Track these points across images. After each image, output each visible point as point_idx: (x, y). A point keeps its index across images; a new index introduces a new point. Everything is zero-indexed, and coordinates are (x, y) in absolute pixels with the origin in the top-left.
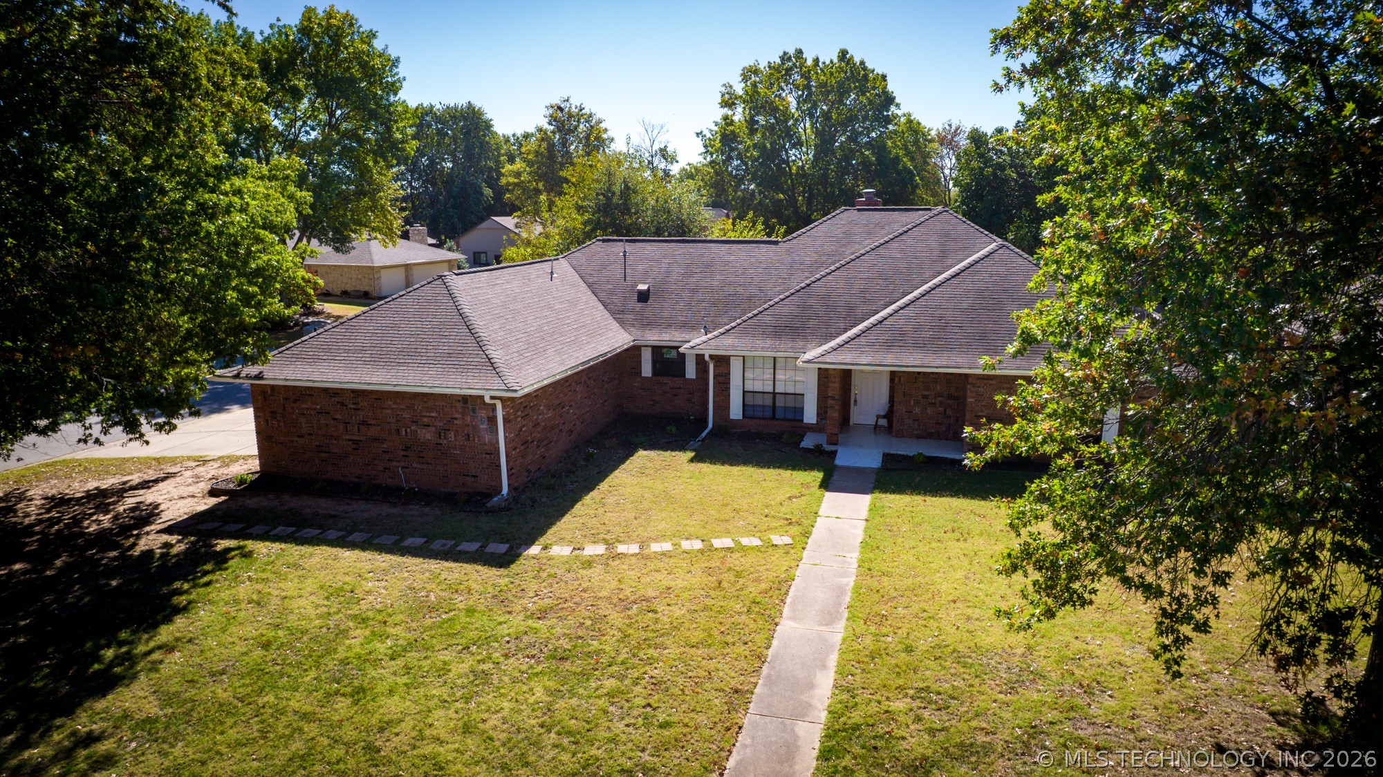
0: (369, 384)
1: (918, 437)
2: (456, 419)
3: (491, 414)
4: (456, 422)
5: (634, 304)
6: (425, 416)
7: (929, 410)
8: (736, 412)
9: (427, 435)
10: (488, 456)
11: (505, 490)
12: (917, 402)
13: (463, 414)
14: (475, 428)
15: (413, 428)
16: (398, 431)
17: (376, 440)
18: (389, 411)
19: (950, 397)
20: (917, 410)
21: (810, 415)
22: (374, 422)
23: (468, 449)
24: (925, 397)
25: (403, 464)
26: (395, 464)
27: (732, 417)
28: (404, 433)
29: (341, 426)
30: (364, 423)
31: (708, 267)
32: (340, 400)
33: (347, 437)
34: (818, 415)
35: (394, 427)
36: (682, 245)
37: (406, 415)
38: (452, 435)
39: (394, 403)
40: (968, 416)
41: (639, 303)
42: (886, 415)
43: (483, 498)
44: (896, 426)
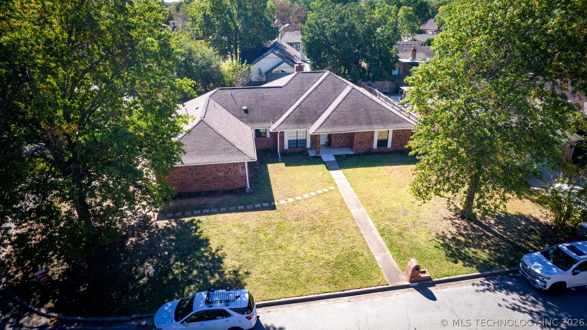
1: (338, 148)
3: (243, 168)
4: (231, 169)
5: (244, 114)
8: (286, 147)
9: (221, 174)
10: (242, 178)
11: (248, 187)
12: (338, 139)
13: (234, 167)
14: (238, 170)
15: (216, 173)
16: (211, 175)
17: (203, 178)
20: (338, 141)
21: (308, 145)
22: (202, 173)
23: (235, 177)
24: (340, 137)
25: (213, 184)
26: (210, 184)
28: (213, 175)
29: (190, 176)
30: (199, 174)
31: (263, 98)
33: (192, 178)
34: (311, 145)
35: (209, 173)
36: (251, 90)
38: (230, 173)
40: (355, 142)
41: (246, 114)
42: (328, 142)
43: (243, 189)
44: (332, 146)
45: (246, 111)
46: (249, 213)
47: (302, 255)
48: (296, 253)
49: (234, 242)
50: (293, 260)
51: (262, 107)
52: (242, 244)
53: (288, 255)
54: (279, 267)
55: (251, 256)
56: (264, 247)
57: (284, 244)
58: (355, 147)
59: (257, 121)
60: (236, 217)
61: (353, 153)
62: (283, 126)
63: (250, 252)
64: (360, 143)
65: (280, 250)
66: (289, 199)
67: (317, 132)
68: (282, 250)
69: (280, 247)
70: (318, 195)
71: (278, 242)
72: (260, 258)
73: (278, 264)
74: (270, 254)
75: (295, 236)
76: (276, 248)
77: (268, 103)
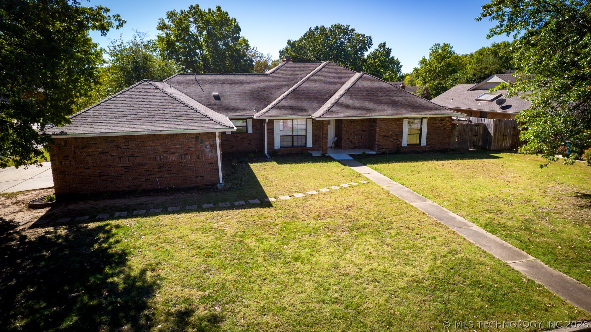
0: (143, 131)
1: (352, 148)
2: (191, 148)
3: (212, 143)
4: (191, 149)
6: (172, 148)
7: (356, 137)
8: (277, 145)
9: (174, 158)
10: (210, 165)
11: (221, 181)
12: (351, 134)
13: (195, 145)
14: (203, 151)
15: (165, 155)
16: (155, 158)
17: (141, 164)
18: (149, 148)
19: (363, 131)
20: (351, 137)
21: (309, 144)
22: (138, 155)
23: (198, 163)
24: (354, 132)
25: (158, 176)
26: (153, 176)
27: (275, 148)
28: (159, 159)
29: (117, 159)
30: (132, 156)
32: (116, 144)
33: (121, 165)
34: (313, 143)
35: (152, 156)
37: (160, 149)
38: (189, 157)
39: (153, 143)
40: (377, 136)
41: (217, 101)
42: (336, 141)
43: (212, 186)
44: (343, 145)
45: (217, 98)
46: (225, 212)
47: (351, 269)
48: (336, 267)
49: (191, 254)
50: (332, 280)
51: (240, 95)
52: (209, 256)
53: (319, 272)
54: (303, 296)
55: (230, 277)
56: (260, 260)
57: (303, 253)
58: (377, 143)
59: (233, 109)
60: (197, 218)
61: (374, 153)
62: (273, 113)
63: (228, 270)
64: (384, 137)
65: (298, 264)
66: (295, 195)
67: (325, 116)
68: (302, 262)
69: (296, 259)
70: (343, 188)
71: (290, 249)
72: (253, 280)
73: (299, 290)
74: (277, 271)
75: (323, 240)
76: (288, 260)
77: (248, 90)
